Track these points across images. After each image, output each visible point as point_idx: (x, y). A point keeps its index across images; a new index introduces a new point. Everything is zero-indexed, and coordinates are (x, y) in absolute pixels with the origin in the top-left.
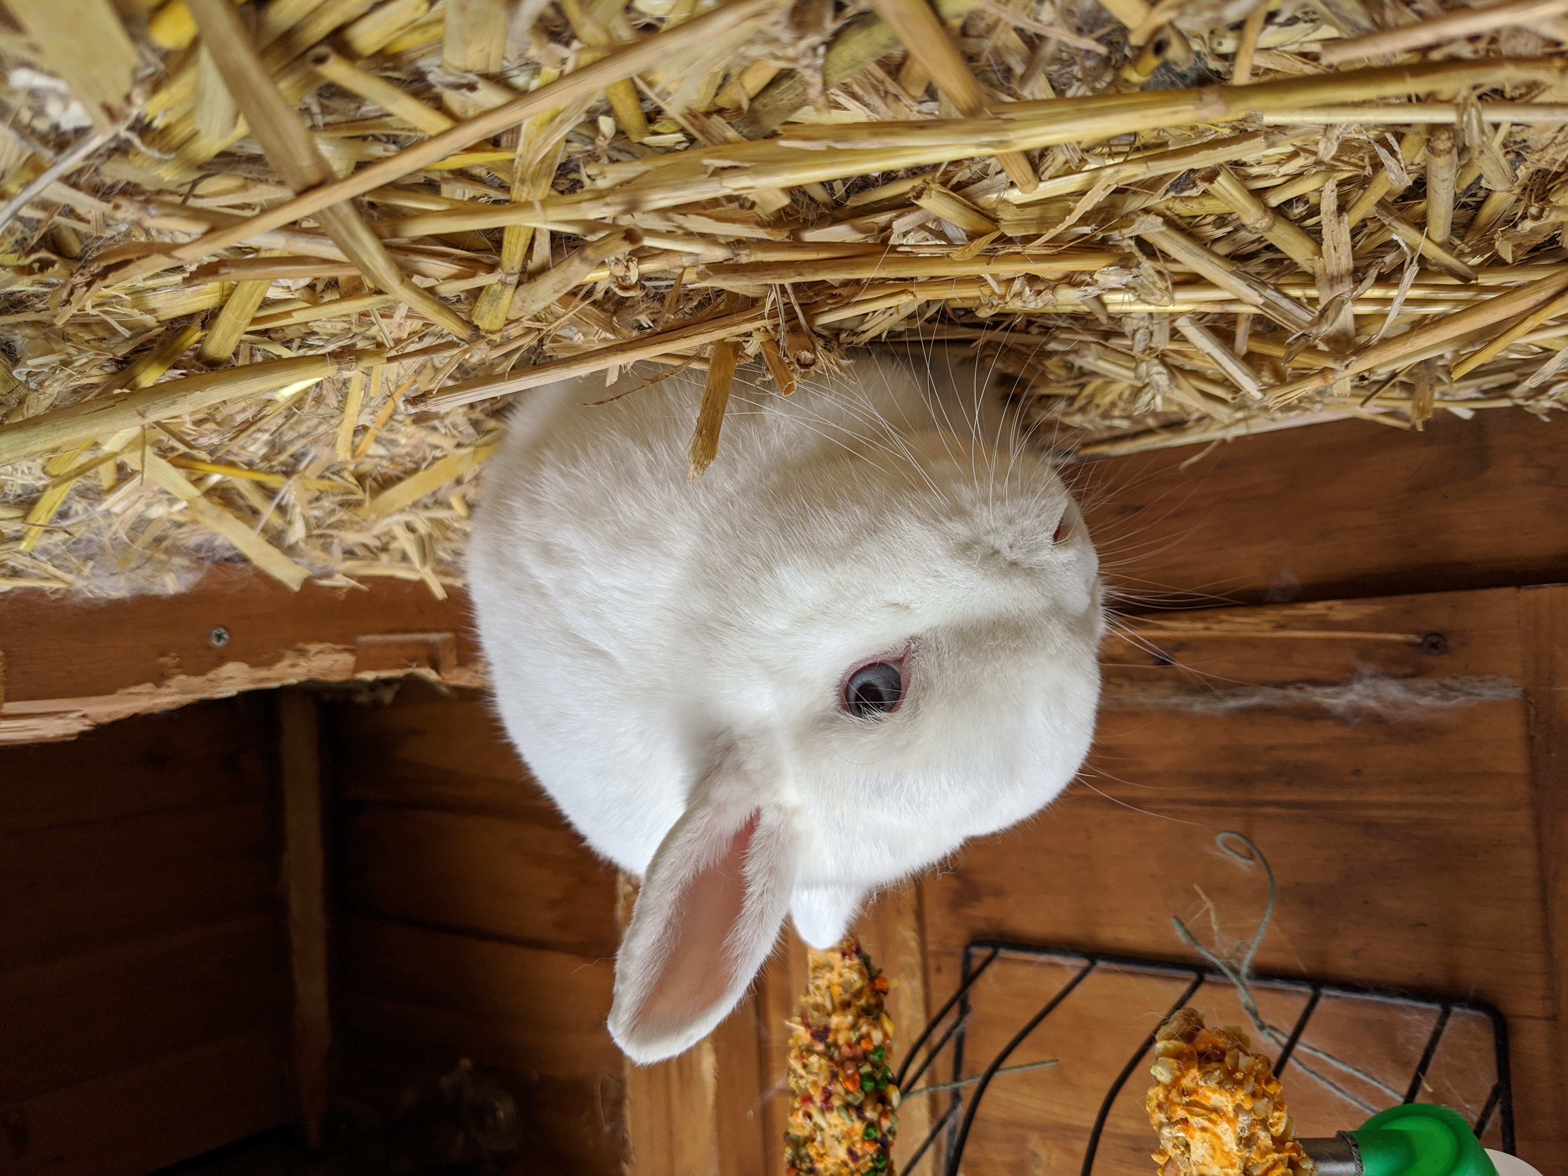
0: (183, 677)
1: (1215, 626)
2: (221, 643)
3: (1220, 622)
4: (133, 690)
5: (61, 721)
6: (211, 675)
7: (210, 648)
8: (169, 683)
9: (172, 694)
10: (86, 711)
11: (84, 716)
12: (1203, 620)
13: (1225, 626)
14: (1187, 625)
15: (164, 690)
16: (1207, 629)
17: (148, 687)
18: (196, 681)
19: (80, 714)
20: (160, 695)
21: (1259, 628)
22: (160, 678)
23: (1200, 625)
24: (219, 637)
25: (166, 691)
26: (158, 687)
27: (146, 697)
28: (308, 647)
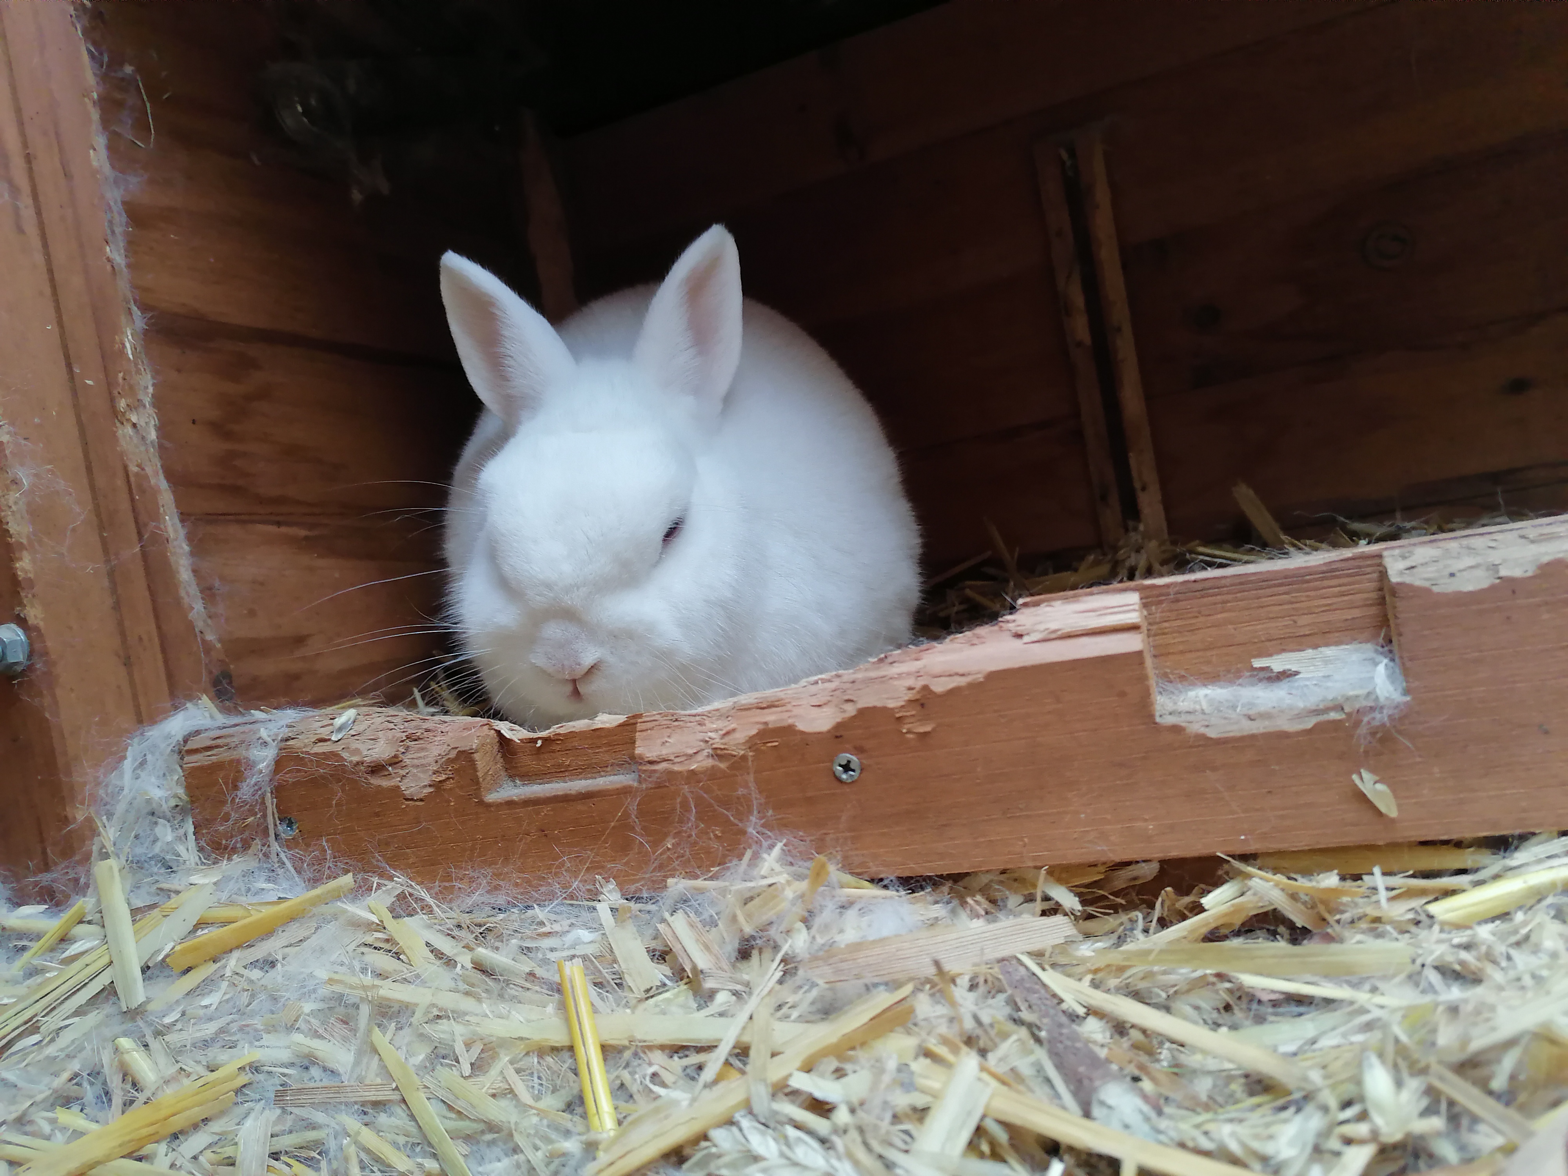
0: (891, 704)
2: (843, 758)
4: (961, 681)
5: (1053, 626)
6: (851, 710)
7: (859, 750)
8: (910, 695)
9: (900, 676)
10: (1018, 643)
11: (1019, 636)
15: (919, 684)
17: (940, 687)
19: (1026, 639)
20: (918, 675)
22: (926, 701)
24: (847, 768)
25: (911, 682)
26: (926, 688)
27: (937, 670)
28: (710, 762)
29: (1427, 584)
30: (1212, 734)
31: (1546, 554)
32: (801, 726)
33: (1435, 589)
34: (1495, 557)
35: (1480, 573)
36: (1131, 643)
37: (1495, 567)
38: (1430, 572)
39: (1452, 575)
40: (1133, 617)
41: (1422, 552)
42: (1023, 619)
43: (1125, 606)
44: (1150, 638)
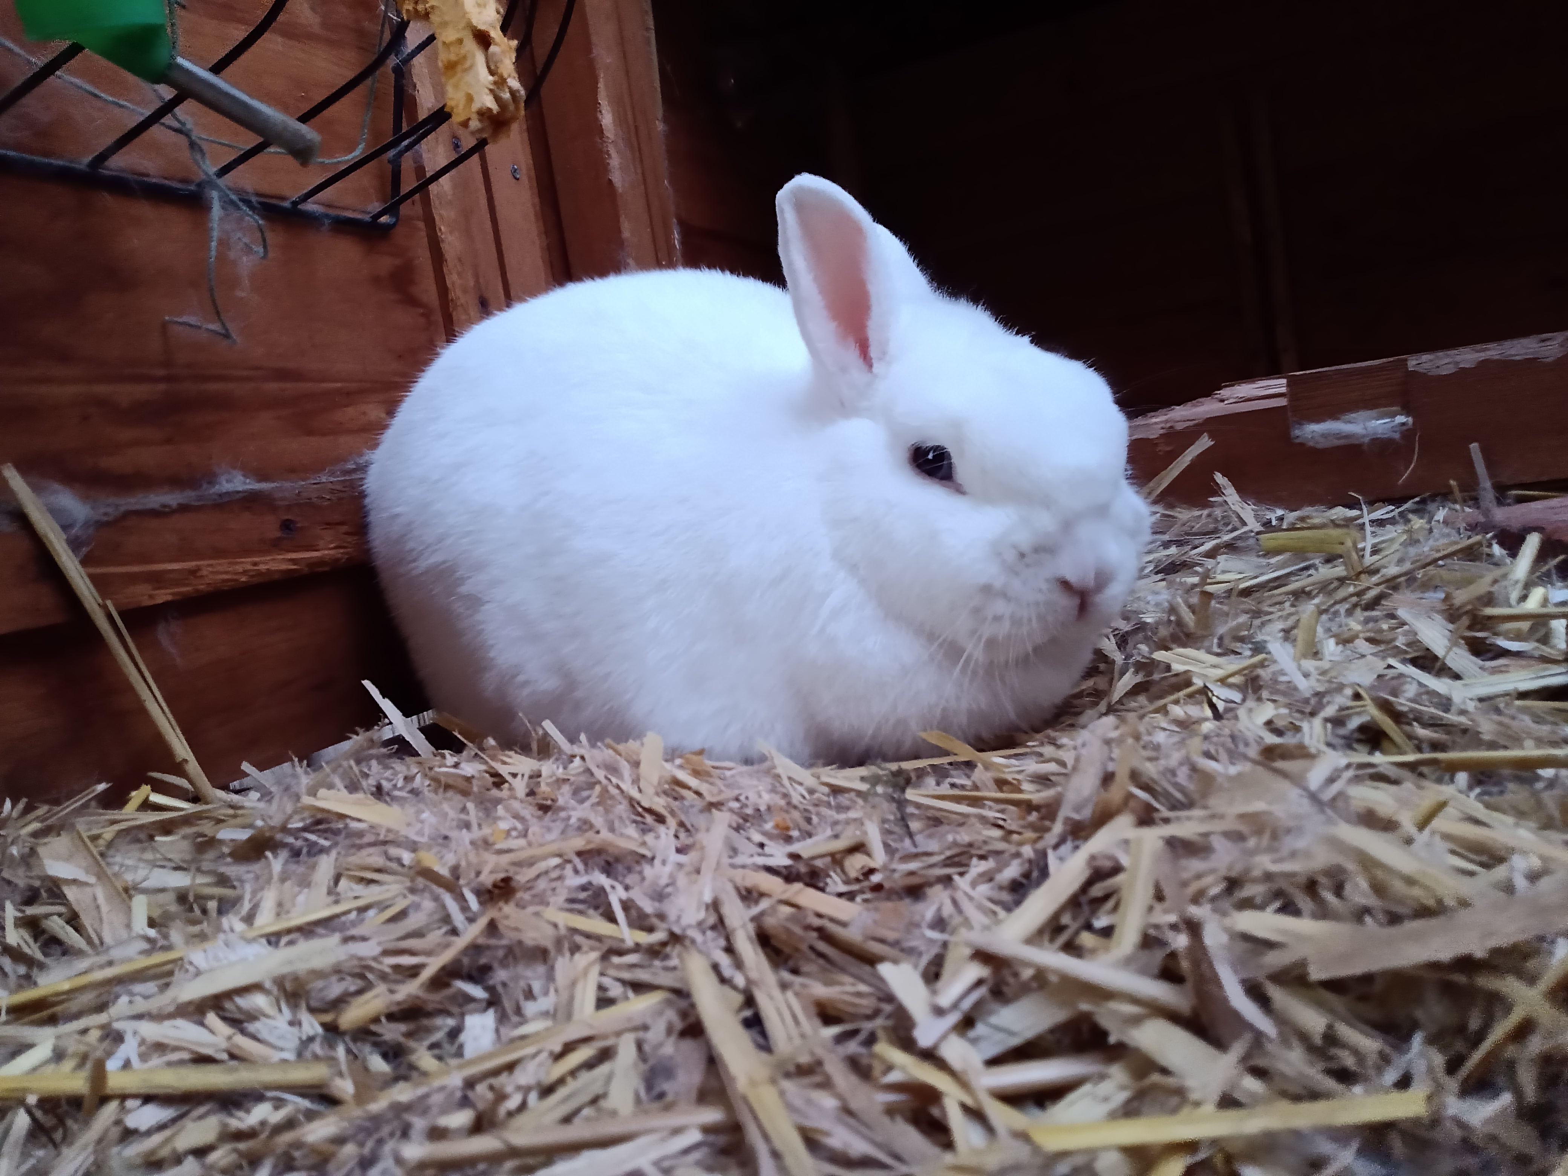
1: (249, 567)
3: (245, 572)
8: (1163, 432)
9: (1156, 423)
10: (1223, 405)
11: (1222, 401)
12: (260, 573)
13: (239, 568)
14: (274, 566)
15: (1168, 425)
16: (255, 564)
17: (1179, 427)
20: (1166, 421)
21: (210, 569)
22: (1170, 434)
23: (263, 567)
25: (1163, 425)
26: (1171, 427)
27: (1179, 419)
29: (1425, 371)
30: (1319, 446)
31: (1482, 357)
33: (1429, 374)
34: (1458, 358)
35: (1451, 366)
36: (1282, 402)
37: (1457, 363)
38: (1425, 366)
39: (1438, 367)
40: (1283, 390)
41: (1425, 357)
42: (1225, 393)
43: (1279, 385)
44: (1290, 401)
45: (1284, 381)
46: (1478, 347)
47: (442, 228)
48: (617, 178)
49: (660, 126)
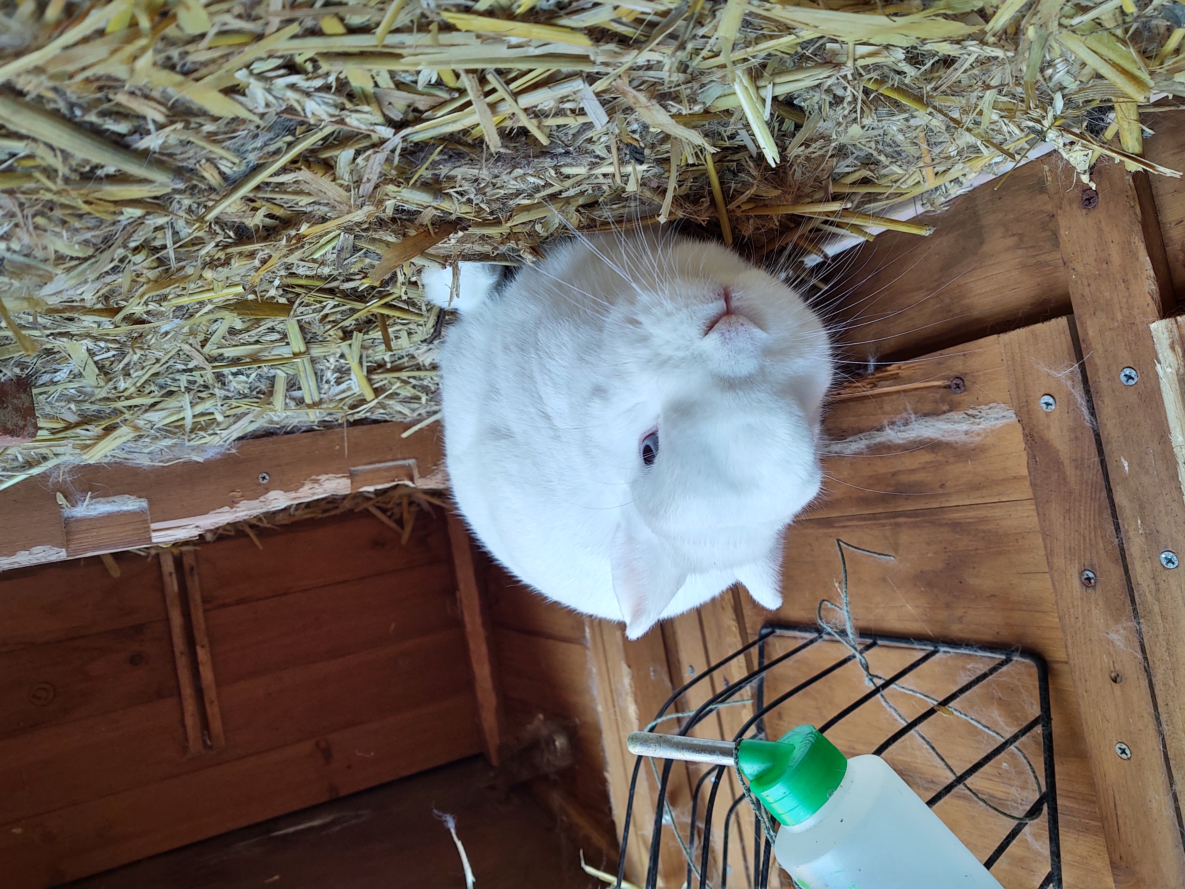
0: (246, 501)
2: (265, 481)
4: (218, 511)
6: (262, 499)
7: (260, 484)
8: (238, 505)
9: (243, 511)
10: (197, 524)
11: (197, 527)
15: (234, 509)
17: (227, 508)
18: (255, 503)
19: (193, 526)
20: (235, 511)
22: (232, 504)
24: (264, 478)
25: (238, 509)
26: (232, 508)
27: (228, 514)
28: (319, 478)
29: (53, 548)
30: (127, 496)
31: (14, 559)
32: (282, 492)
33: (50, 546)
34: (30, 557)
35: (35, 552)
36: (154, 526)
37: (30, 554)
38: (53, 552)
39: (44, 551)
40: (154, 534)
41: (54, 558)
42: (196, 532)
43: (158, 538)
44: (149, 527)
45: (154, 540)
46: (16, 566)
47: (734, 629)
48: (625, 669)
49: (600, 708)
